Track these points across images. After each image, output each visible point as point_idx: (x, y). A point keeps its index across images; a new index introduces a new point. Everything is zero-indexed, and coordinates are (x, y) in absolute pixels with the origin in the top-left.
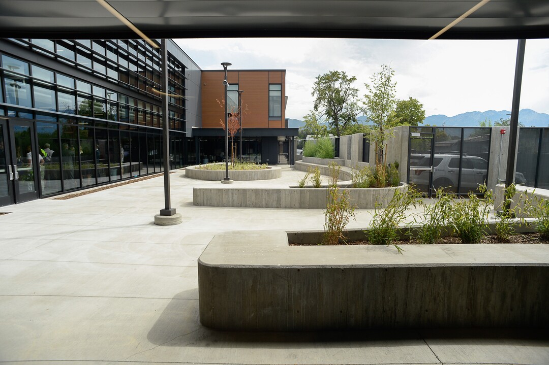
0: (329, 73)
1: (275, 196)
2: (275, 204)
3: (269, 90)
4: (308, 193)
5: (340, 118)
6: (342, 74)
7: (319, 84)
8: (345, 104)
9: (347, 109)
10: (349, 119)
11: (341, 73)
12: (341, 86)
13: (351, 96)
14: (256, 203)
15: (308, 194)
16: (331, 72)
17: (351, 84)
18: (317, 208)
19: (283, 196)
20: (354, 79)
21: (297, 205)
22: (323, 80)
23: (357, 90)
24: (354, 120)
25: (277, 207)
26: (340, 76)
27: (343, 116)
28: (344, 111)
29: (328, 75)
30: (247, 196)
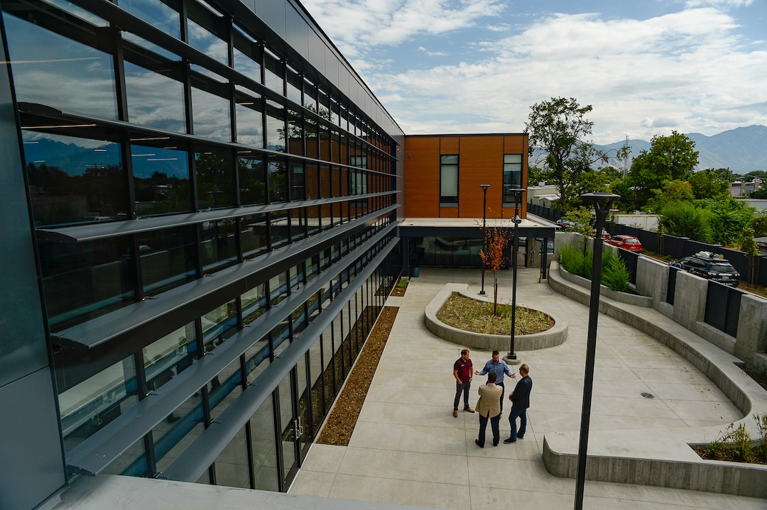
0: (551, 101)
1: (682, 472)
2: (680, 483)
3: (504, 163)
4: (738, 472)
5: (565, 167)
6: (571, 102)
7: (535, 118)
8: (573, 147)
9: (577, 153)
10: (580, 169)
11: (569, 100)
12: (567, 119)
13: (581, 133)
14: (649, 479)
15: (738, 475)
16: (554, 100)
17: (584, 115)
18: (753, 496)
19: (694, 473)
20: (589, 108)
21: (718, 488)
22: (542, 110)
23: (591, 124)
24: (588, 170)
25: (683, 488)
26: (568, 105)
27: (570, 164)
28: (572, 156)
29: (549, 104)
30: (637, 469)
